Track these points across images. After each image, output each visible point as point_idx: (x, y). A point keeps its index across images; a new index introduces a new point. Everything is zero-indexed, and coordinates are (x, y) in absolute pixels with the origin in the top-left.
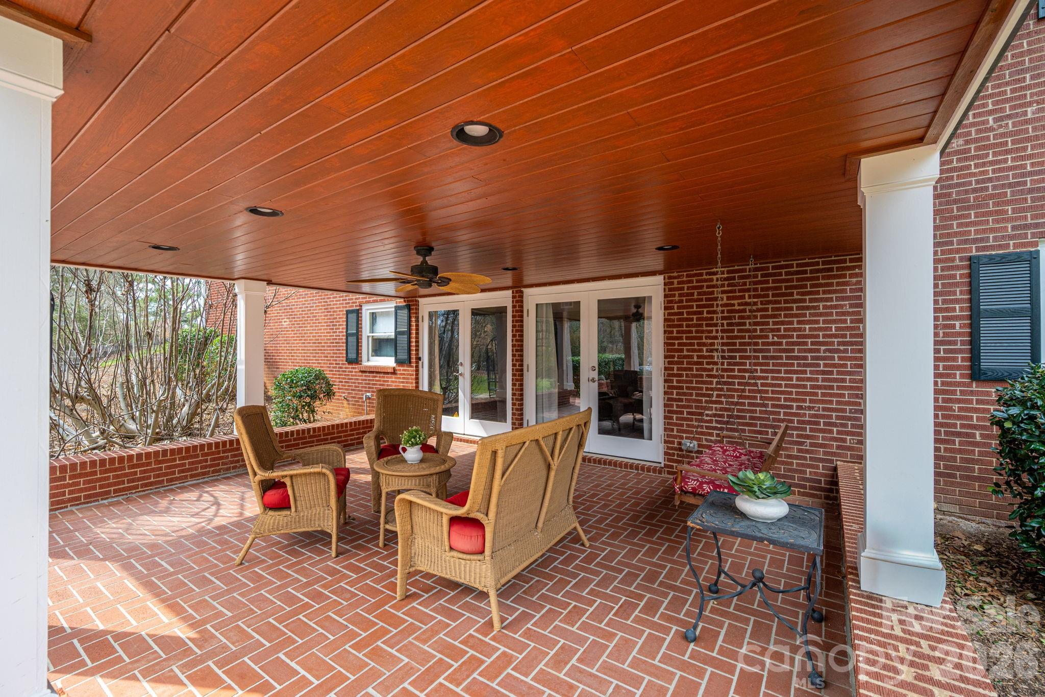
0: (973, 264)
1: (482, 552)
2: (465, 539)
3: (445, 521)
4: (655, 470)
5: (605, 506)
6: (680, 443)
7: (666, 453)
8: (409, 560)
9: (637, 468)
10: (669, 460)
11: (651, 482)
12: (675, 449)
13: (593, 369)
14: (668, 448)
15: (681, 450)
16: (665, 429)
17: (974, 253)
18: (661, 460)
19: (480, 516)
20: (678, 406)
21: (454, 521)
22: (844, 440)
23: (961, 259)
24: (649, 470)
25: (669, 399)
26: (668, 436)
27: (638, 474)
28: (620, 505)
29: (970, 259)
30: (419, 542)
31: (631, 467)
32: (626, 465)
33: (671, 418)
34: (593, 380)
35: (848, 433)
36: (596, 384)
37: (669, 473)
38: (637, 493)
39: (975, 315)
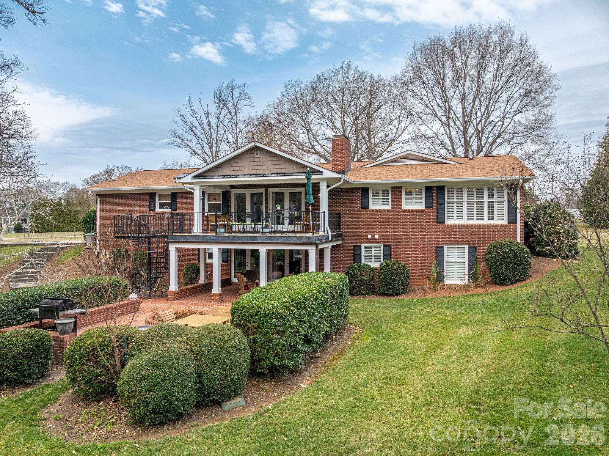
23: (353, 245)
39: (354, 255)
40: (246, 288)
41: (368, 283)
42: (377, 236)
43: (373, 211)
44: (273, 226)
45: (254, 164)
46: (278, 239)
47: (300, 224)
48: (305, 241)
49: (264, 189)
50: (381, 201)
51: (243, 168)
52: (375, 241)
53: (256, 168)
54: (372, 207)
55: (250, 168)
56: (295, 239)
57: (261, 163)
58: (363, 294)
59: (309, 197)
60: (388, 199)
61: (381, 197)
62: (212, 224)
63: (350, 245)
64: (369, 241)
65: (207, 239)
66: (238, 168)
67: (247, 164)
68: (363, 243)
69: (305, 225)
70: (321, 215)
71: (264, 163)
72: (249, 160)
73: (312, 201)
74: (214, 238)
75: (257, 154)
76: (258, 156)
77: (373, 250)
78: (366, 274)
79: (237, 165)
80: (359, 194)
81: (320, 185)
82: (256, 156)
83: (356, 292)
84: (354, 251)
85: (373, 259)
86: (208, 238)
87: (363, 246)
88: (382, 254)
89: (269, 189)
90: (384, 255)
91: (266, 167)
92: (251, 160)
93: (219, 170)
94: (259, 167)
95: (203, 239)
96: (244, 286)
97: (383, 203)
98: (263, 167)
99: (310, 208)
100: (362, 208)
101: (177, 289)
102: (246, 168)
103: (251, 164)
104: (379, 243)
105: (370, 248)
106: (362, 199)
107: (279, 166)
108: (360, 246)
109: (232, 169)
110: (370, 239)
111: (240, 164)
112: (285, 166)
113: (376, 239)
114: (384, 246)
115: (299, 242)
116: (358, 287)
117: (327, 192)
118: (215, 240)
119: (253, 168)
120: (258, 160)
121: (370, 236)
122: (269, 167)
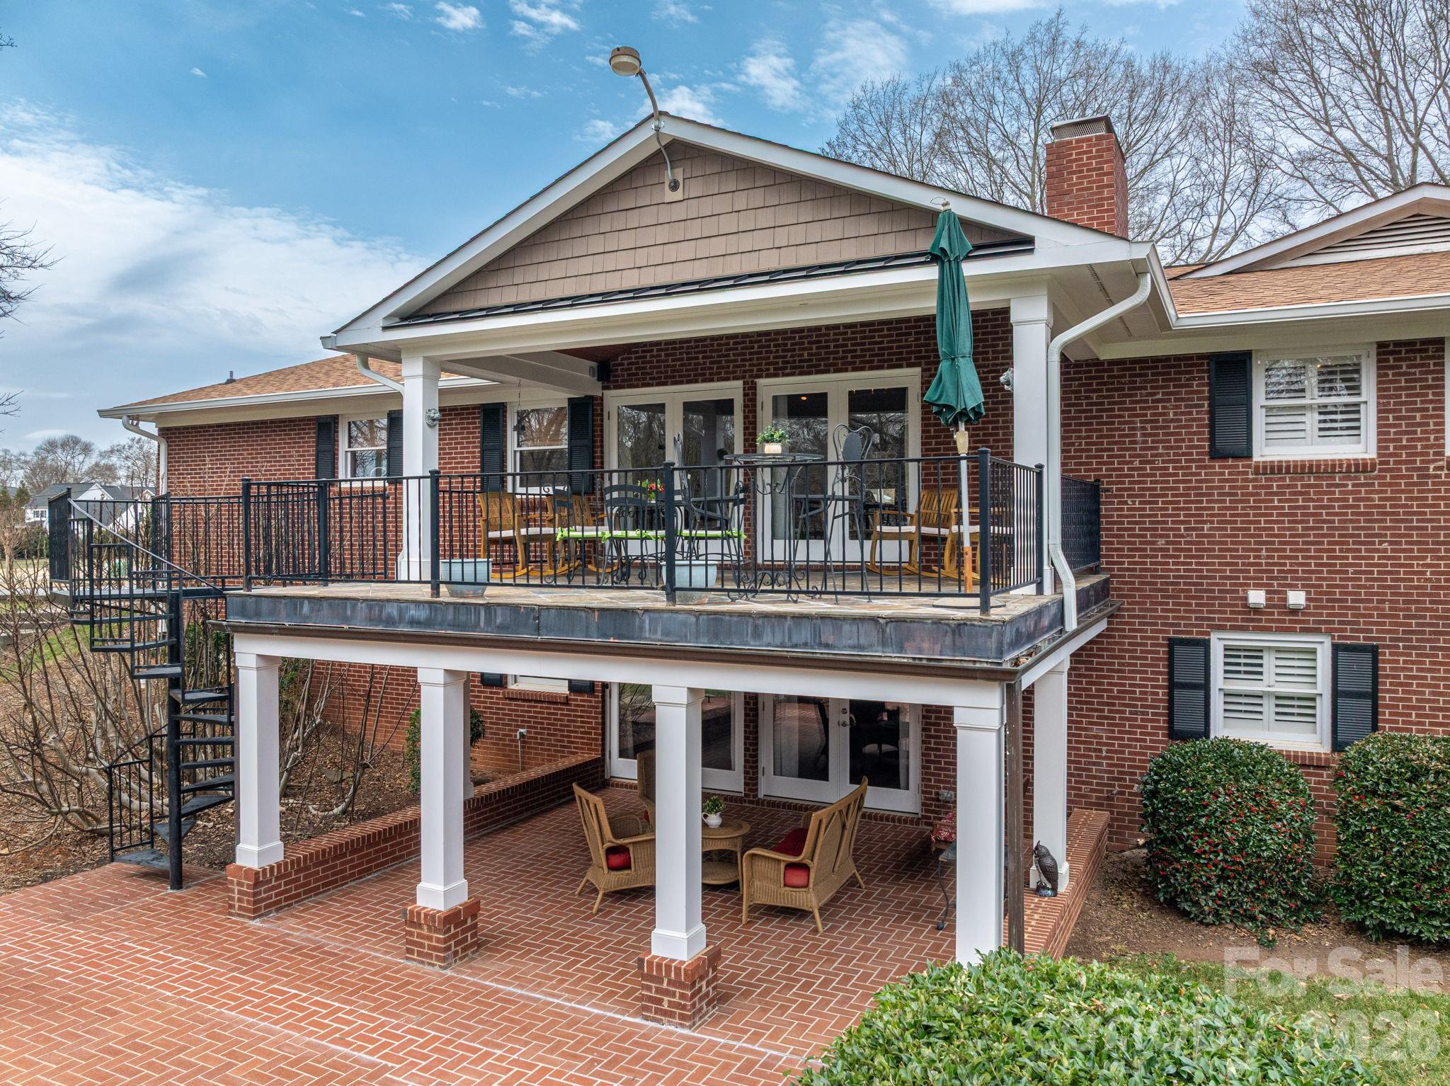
0: (1172, 643)
1: (807, 886)
2: (797, 878)
3: (782, 866)
4: (912, 822)
5: (869, 858)
6: (937, 794)
7: (923, 804)
8: (751, 896)
9: (893, 821)
10: (927, 811)
11: (908, 834)
12: (933, 799)
13: (844, 711)
14: (927, 799)
15: (938, 800)
16: (923, 779)
17: (1171, 635)
18: (918, 810)
19: (808, 862)
20: (936, 756)
21: (790, 866)
22: (1080, 789)
23: (1164, 638)
24: (906, 821)
25: (927, 749)
26: (926, 786)
27: (895, 827)
28: (883, 857)
29: (1169, 639)
30: (757, 883)
31: (887, 819)
32: (882, 818)
33: (929, 768)
34: (844, 725)
35: (1083, 783)
36: (848, 728)
37: (927, 824)
38: (897, 845)
39: (1172, 686)
40: (616, 860)
41: (1283, 862)
42: (1297, 598)
43: (1275, 469)
44: (779, 544)
45: (662, 234)
46: (757, 634)
47: (899, 537)
48: (927, 651)
49: (740, 383)
50: (1312, 420)
51: (610, 262)
52: (1291, 620)
53: (671, 253)
54: (1266, 450)
55: (641, 257)
56: (868, 635)
57: (695, 229)
58: (1253, 918)
59: (955, 371)
60: (1354, 409)
61: (1314, 397)
62: (494, 534)
63: (1152, 640)
64: (1252, 618)
65: (390, 621)
66: (586, 265)
67: (627, 240)
68: (1221, 628)
69: (925, 539)
70: (1022, 488)
71: (710, 227)
72: (634, 219)
73: (973, 395)
74: (422, 614)
75: (674, 186)
76: (678, 195)
77: (1269, 661)
78: (1271, 812)
79: (579, 247)
80: (1200, 386)
81: (1014, 317)
82: (670, 196)
83: (1207, 904)
84: (1171, 666)
85: (1269, 707)
86: (392, 610)
87: (1218, 644)
88: (1323, 685)
89: (762, 382)
90: (1336, 694)
91: (718, 246)
92: (648, 216)
93: (503, 279)
94: (687, 251)
95: (371, 620)
96: (610, 851)
97: (1325, 430)
98: (703, 248)
99: (962, 439)
100: (1216, 454)
101: (279, 857)
102: (624, 260)
103: (647, 237)
104: (1305, 631)
105: (1256, 653)
106: (1212, 413)
107: (782, 237)
108: (1206, 645)
109: (558, 270)
110: (1257, 610)
111: (597, 244)
112: (815, 232)
113: (1294, 612)
114: (1336, 648)
115: (893, 656)
116: (1222, 878)
117: (1056, 359)
118: (428, 623)
119: (656, 255)
120: (679, 212)
121: (1257, 597)
122: (732, 244)
